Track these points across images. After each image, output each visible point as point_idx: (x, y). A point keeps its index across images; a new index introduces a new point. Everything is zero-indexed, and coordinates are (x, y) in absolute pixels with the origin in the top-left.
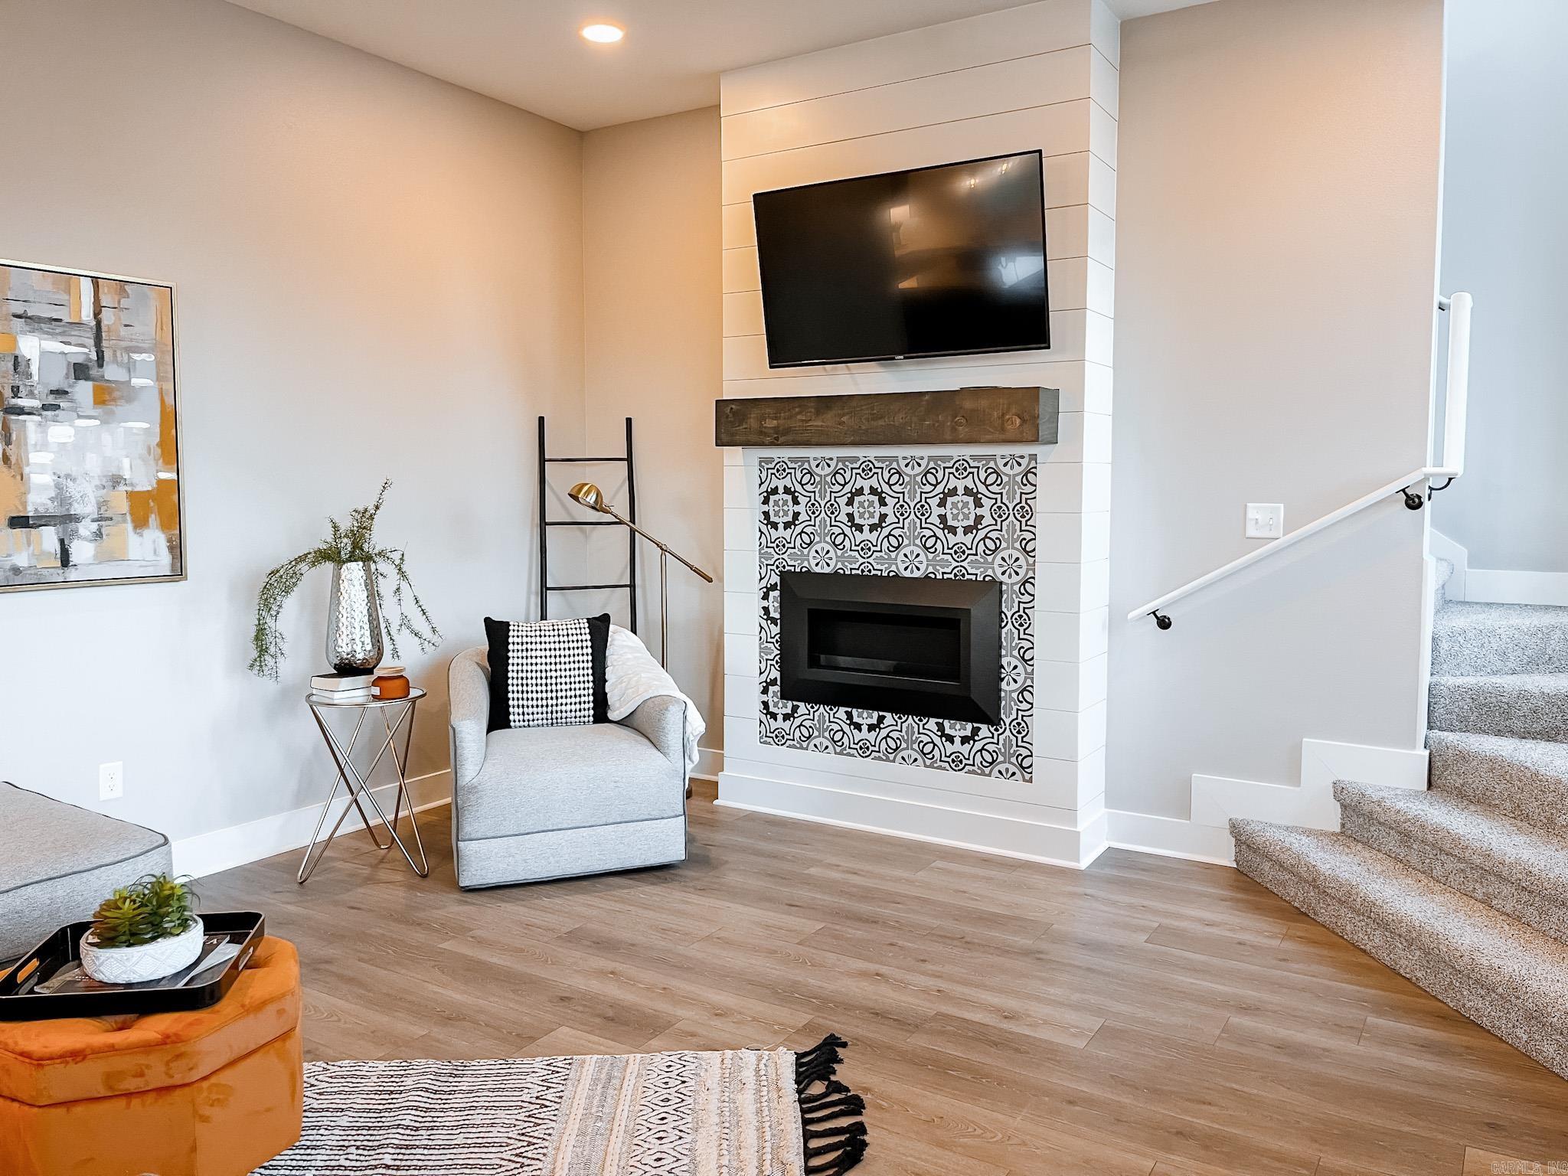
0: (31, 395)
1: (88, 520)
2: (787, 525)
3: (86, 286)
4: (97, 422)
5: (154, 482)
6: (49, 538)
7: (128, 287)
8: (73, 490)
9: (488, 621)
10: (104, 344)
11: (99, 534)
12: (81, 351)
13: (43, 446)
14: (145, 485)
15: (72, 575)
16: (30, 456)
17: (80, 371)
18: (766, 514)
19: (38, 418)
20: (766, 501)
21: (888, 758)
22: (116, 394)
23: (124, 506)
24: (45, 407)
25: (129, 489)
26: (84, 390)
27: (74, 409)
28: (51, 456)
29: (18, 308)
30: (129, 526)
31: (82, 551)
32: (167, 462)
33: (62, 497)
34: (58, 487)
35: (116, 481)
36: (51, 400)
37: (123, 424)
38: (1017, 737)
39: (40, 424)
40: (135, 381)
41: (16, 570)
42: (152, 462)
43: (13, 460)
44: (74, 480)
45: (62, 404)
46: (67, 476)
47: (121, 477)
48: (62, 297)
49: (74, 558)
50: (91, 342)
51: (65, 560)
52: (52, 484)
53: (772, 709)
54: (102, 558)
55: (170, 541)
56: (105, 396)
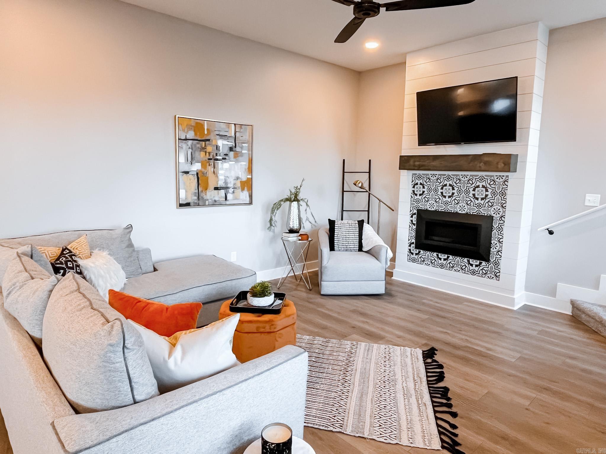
0: (220, 155)
1: (231, 188)
2: (420, 195)
3: (233, 126)
4: (234, 162)
5: (246, 178)
6: (222, 192)
7: (242, 126)
8: (228, 181)
9: (329, 220)
10: (237, 141)
11: (234, 192)
12: (231, 144)
13: (222, 169)
14: (244, 179)
15: (228, 203)
16: (219, 171)
17: (231, 149)
18: (414, 191)
19: (221, 162)
20: (414, 187)
21: (450, 269)
22: (239, 155)
23: (239, 184)
24: (223, 159)
25: (241, 180)
26: (232, 154)
27: (229, 159)
28: (224, 171)
29: (217, 133)
30: (240, 190)
31: (230, 196)
32: (249, 173)
33: (226, 182)
34: (225, 180)
35: (238, 178)
36: (224, 157)
37: (240, 163)
38: (495, 266)
39: (222, 163)
40: (243, 152)
41: (215, 201)
42: (246, 173)
43: (215, 172)
44: (228, 178)
45: (227, 158)
46: (227, 177)
47: (239, 177)
48: (227, 130)
49: (228, 198)
50: (234, 141)
51: (226, 199)
52: (224, 179)
53: (412, 251)
54: (234, 198)
55: (249, 194)
56: (237, 155)
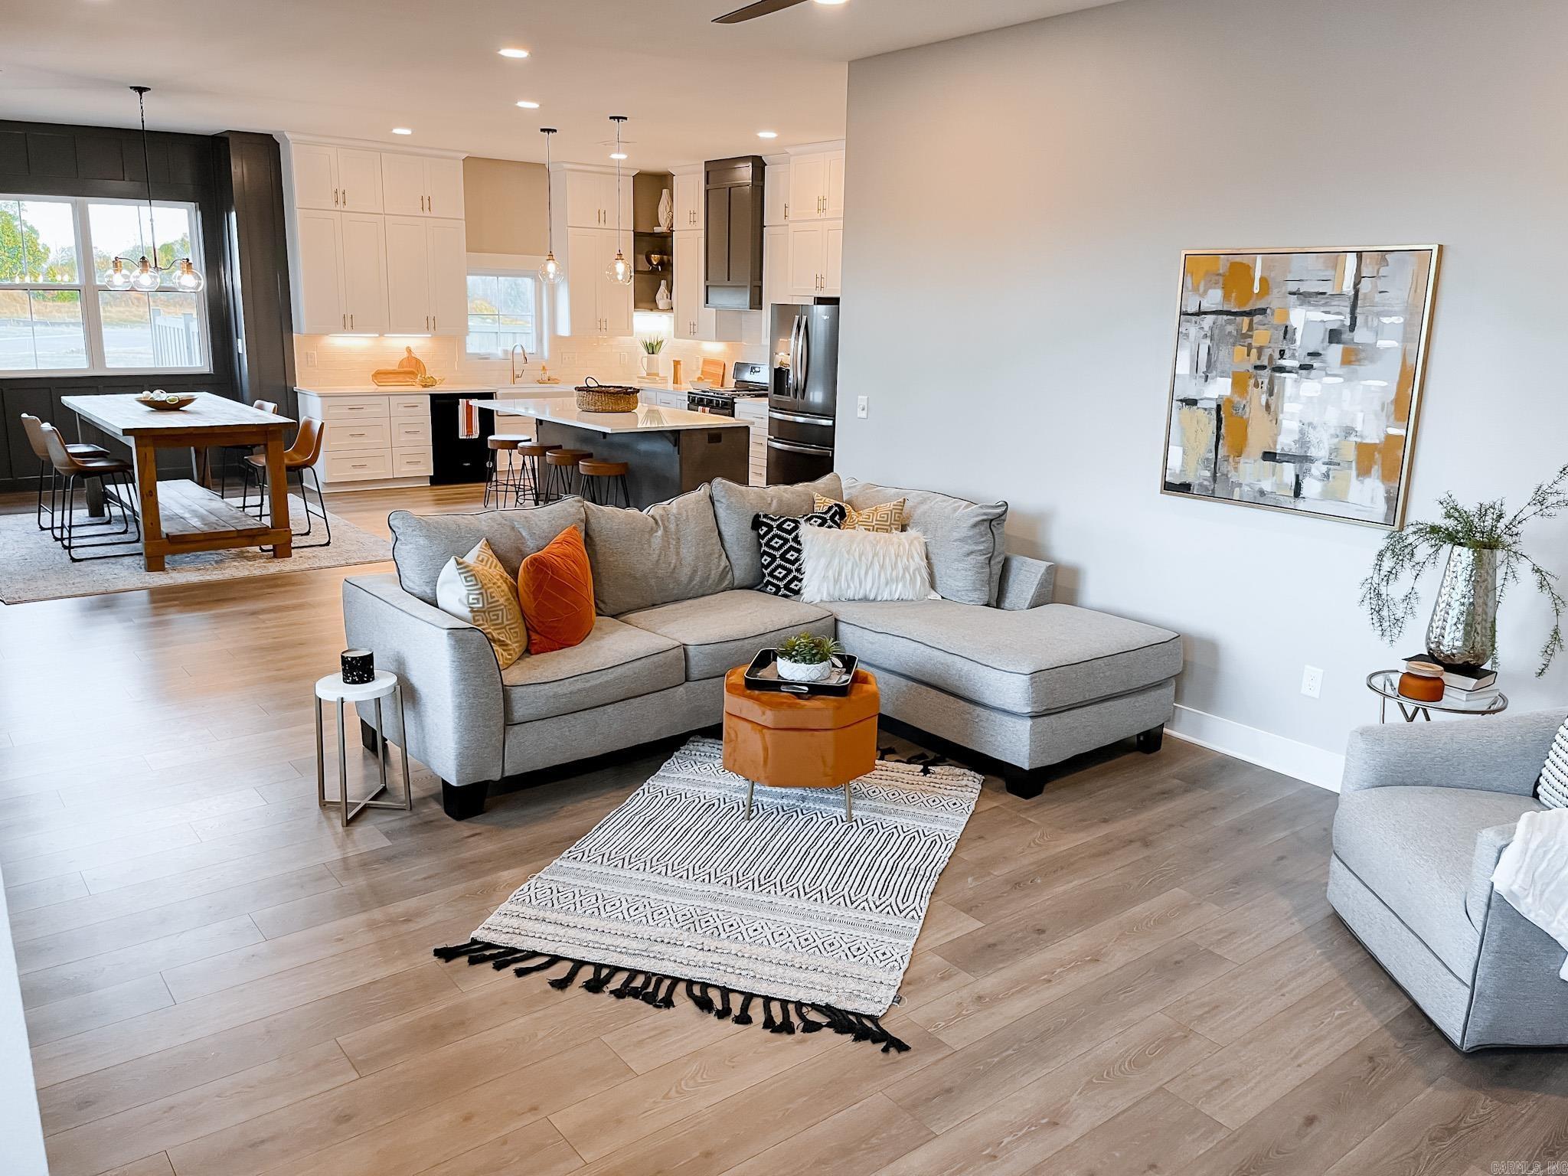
0: (1293, 357)
1: (1320, 462)
3: (1351, 261)
4: (1341, 380)
5: (1382, 436)
6: (1288, 471)
7: (1388, 256)
8: (1312, 436)
10: (1358, 310)
11: (1327, 476)
12: (1338, 318)
13: (1296, 398)
14: (1373, 435)
15: (1301, 505)
16: (1285, 405)
17: (1334, 336)
19: (1294, 376)
22: (1362, 355)
23: (1351, 454)
24: (1303, 367)
25: (1359, 440)
26: (1335, 352)
27: (1323, 369)
28: (1300, 407)
29: (1293, 287)
30: (1354, 473)
31: (1312, 487)
32: (1398, 419)
33: (1303, 441)
34: (1302, 432)
35: (1349, 431)
36: (1308, 361)
37: (1363, 382)
39: (1296, 381)
40: (1382, 344)
41: (1262, 493)
42: (1384, 418)
43: (1272, 409)
44: (1314, 428)
45: (1315, 365)
46: (1310, 424)
47: (1353, 429)
48: (1329, 274)
49: (1304, 492)
50: (1348, 310)
51: (1297, 493)
52: (1297, 429)
54: (1326, 495)
55: (1388, 492)
56: (1352, 357)
